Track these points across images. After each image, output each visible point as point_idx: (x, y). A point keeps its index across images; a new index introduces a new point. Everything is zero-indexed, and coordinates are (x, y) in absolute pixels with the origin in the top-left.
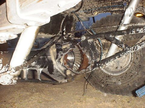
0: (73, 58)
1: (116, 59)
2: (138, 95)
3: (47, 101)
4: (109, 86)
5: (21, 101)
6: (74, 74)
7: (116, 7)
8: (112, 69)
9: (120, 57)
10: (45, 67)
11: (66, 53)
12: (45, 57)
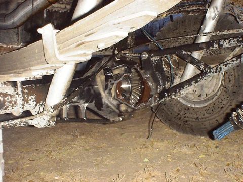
0: (130, 86)
1: (192, 85)
2: (215, 137)
3: (97, 148)
4: (188, 123)
5: (59, 149)
6: (132, 110)
7: (194, 4)
8: (193, 98)
9: (197, 82)
10: (91, 102)
11: (119, 81)
12: (90, 88)
